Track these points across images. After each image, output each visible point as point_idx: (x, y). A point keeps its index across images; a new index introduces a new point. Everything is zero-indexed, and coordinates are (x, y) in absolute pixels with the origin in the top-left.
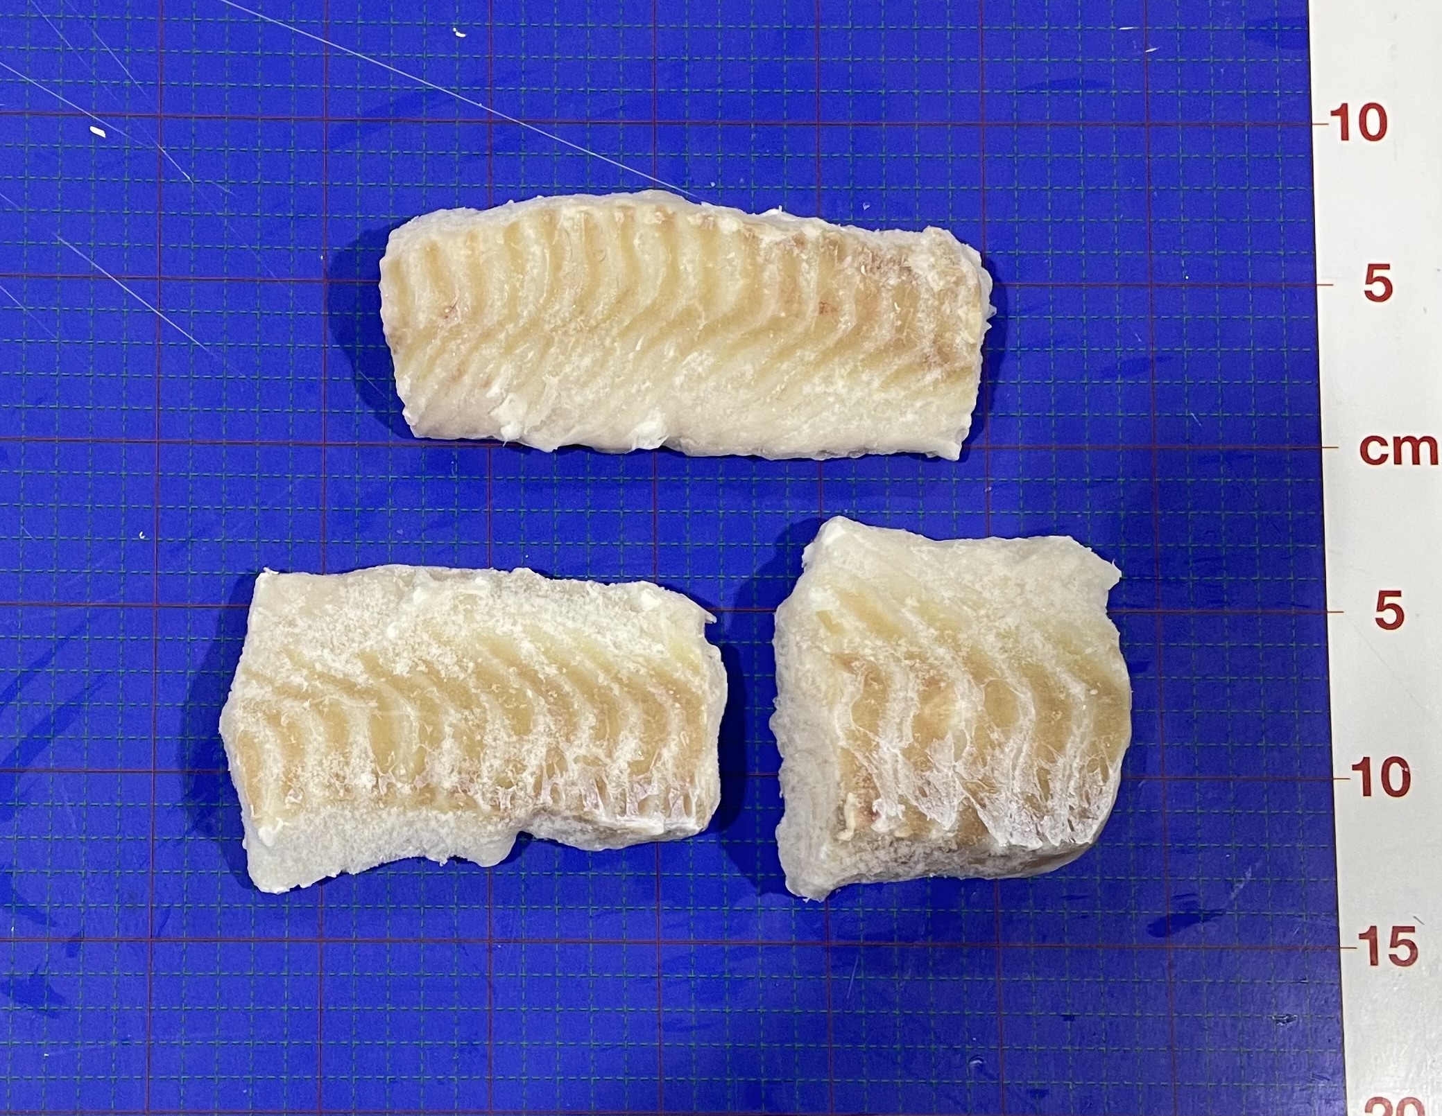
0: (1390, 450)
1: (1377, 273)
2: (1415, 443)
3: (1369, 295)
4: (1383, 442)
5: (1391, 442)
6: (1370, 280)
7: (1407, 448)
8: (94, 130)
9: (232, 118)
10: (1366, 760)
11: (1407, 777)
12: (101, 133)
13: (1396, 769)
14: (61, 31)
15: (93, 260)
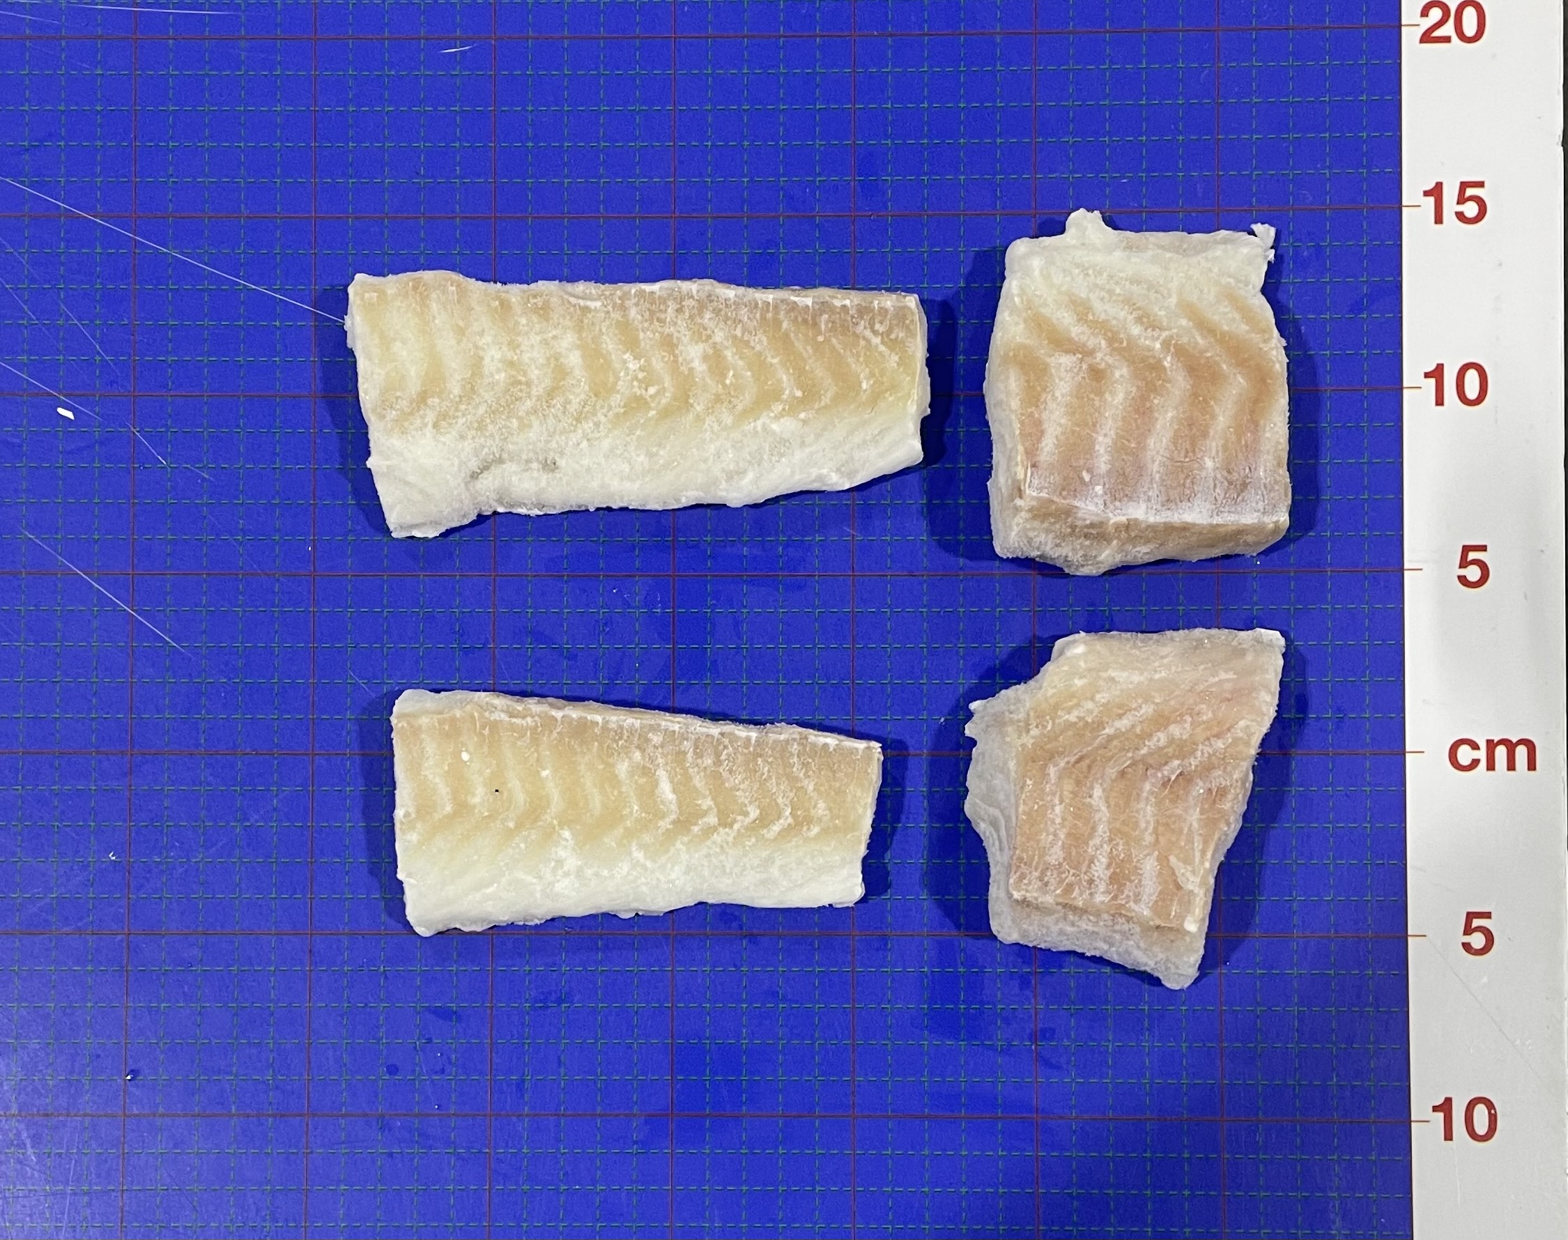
0: (1482, 754)
1: (1472, 556)
2: (1511, 746)
3: (1463, 580)
4: (1475, 746)
5: (1483, 746)
6: (1464, 563)
7: (1501, 752)
8: (61, 411)
9: (210, 396)
10: (1448, 1101)
11: (1493, 1119)
12: (69, 415)
13: (1481, 1111)
14: (25, 302)
15: (60, 555)
